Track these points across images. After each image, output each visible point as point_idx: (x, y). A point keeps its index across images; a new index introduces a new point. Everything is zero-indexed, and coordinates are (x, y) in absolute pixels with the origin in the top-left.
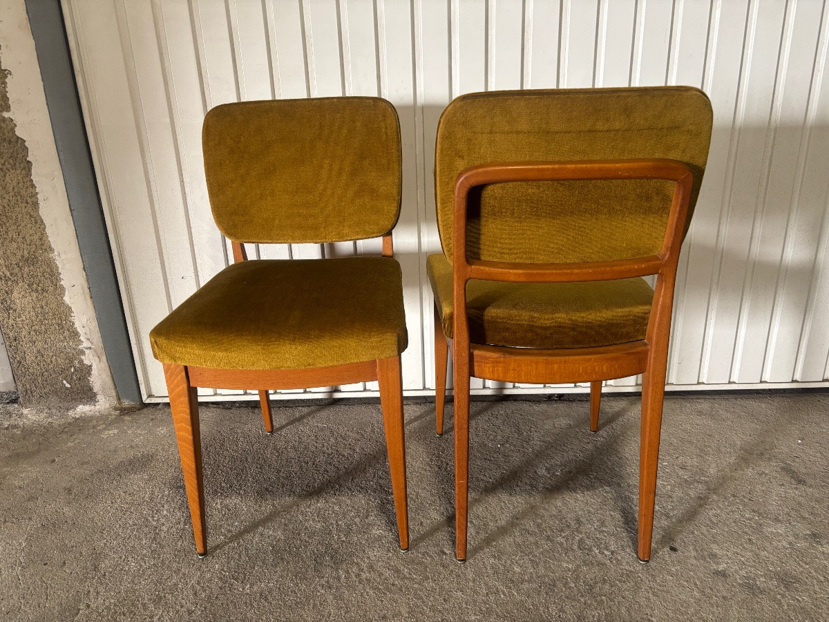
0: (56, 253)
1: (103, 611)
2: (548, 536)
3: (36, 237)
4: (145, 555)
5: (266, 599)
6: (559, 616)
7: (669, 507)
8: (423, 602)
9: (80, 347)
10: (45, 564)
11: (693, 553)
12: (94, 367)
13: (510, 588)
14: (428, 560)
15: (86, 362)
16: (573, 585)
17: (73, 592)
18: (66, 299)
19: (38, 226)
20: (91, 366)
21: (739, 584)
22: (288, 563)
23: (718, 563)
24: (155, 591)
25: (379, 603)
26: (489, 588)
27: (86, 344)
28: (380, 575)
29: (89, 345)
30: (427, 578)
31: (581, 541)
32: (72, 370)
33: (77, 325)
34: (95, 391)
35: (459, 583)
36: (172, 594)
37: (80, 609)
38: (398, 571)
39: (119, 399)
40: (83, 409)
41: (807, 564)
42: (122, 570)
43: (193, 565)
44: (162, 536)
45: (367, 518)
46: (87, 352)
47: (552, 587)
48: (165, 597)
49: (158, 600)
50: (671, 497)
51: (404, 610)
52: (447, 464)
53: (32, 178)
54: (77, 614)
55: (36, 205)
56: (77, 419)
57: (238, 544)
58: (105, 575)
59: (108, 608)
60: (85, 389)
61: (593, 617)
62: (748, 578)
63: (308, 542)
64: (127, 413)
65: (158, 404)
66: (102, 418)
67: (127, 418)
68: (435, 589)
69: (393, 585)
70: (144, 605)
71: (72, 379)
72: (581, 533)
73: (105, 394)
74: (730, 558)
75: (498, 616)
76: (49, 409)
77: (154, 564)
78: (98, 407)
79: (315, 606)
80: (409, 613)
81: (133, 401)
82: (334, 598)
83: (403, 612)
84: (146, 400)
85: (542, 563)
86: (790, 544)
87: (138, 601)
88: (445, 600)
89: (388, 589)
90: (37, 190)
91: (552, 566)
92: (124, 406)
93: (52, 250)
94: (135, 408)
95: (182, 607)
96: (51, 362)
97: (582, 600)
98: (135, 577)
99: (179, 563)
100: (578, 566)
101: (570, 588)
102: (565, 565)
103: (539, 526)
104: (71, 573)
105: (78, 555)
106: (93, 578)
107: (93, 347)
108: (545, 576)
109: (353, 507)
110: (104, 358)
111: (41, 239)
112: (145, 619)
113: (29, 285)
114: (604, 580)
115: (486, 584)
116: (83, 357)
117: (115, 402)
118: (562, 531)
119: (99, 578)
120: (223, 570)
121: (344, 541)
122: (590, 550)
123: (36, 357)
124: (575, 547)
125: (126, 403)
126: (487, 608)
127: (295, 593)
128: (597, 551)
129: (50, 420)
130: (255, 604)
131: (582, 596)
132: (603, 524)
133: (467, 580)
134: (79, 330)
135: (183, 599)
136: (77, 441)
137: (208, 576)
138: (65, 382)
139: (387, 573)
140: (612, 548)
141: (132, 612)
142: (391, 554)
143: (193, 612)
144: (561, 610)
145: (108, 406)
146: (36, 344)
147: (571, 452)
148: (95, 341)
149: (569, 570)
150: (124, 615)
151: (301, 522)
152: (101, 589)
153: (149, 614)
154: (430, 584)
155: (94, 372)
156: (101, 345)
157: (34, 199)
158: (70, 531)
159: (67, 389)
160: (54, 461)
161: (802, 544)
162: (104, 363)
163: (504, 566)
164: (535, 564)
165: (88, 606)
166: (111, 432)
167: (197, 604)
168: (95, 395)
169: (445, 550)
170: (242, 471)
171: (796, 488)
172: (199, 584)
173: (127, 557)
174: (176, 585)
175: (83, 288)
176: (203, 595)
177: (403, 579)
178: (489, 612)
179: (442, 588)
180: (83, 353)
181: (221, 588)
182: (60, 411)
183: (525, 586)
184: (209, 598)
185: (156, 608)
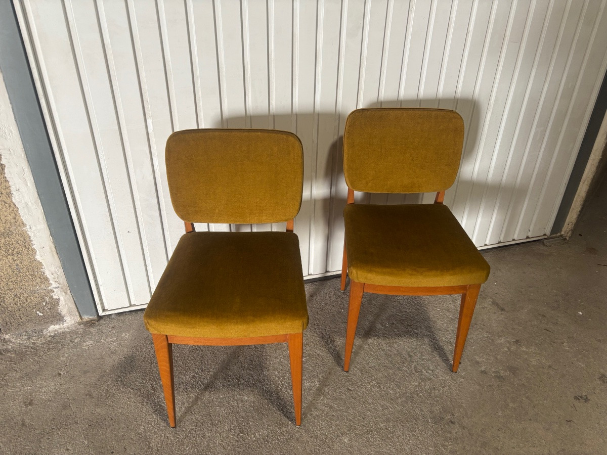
0: (28, 227)
2: (398, 368)
3: (10, 217)
5: (268, 442)
6: (422, 414)
7: (450, 337)
8: (353, 422)
9: (50, 288)
11: (469, 363)
12: (62, 299)
13: (392, 404)
14: (344, 397)
15: (55, 297)
16: (421, 395)
18: (38, 257)
19: (11, 209)
20: (59, 299)
21: (493, 377)
22: (267, 416)
23: (481, 367)
25: (331, 429)
26: (382, 407)
27: (54, 285)
28: (323, 411)
29: (58, 285)
30: (348, 408)
31: (415, 367)
32: (44, 304)
33: (48, 274)
34: (63, 315)
35: (366, 407)
38: (331, 407)
39: (80, 316)
40: (53, 328)
41: (519, 359)
42: (167, 444)
43: (212, 430)
46: (55, 290)
47: (412, 398)
50: (448, 331)
51: (346, 430)
52: (325, 330)
53: (6, 175)
55: (9, 194)
56: (53, 337)
58: (158, 450)
60: (55, 314)
61: (437, 410)
62: (496, 372)
64: (90, 325)
65: (111, 315)
66: (72, 332)
67: (92, 330)
69: (333, 416)
71: (44, 309)
72: (413, 362)
73: (71, 314)
74: (486, 363)
75: (393, 421)
76: (26, 332)
77: (186, 435)
78: (65, 325)
79: (297, 439)
81: (91, 316)
82: (306, 432)
83: (346, 431)
84: (101, 313)
85: (402, 385)
86: (508, 349)
88: (363, 418)
89: (331, 419)
90: (10, 184)
91: (407, 385)
92: (85, 320)
93: (24, 225)
94: (94, 320)
96: (27, 301)
97: (428, 402)
99: (201, 431)
100: (420, 383)
101: (420, 396)
102: (413, 384)
103: (391, 362)
105: (131, 441)
107: (60, 286)
108: (407, 392)
110: (69, 292)
111: (15, 218)
113: (5, 251)
114: (434, 388)
115: (380, 404)
116: (52, 294)
117: (78, 319)
118: (404, 363)
120: (231, 429)
122: (421, 371)
123: (14, 300)
124: (414, 372)
125: (86, 318)
126: (386, 418)
128: (425, 372)
129: (32, 341)
130: (263, 446)
131: (428, 400)
132: (422, 355)
133: (369, 404)
134: (48, 276)
136: (66, 355)
137: (225, 435)
138: (38, 312)
139: (326, 409)
140: (431, 368)
142: (322, 397)
144: (422, 410)
145: (73, 322)
146: (13, 291)
148: (61, 282)
149: (416, 386)
154: (351, 411)
155: (62, 302)
156: (66, 284)
157: (8, 191)
158: (113, 425)
159: (40, 317)
160: (60, 374)
161: (513, 348)
162: (69, 296)
163: (384, 391)
164: (399, 387)
166: (88, 343)
168: (63, 317)
170: (202, 357)
171: (502, 314)
172: (222, 441)
173: (165, 434)
174: (208, 445)
175: (50, 248)
176: (229, 448)
177: (336, 411)
178: (388, 420)
179: (358, 412)
180: (53, 291)
181: (237, 441)
182: (36, 333)
183: (399, 401)
184: (234, 449)
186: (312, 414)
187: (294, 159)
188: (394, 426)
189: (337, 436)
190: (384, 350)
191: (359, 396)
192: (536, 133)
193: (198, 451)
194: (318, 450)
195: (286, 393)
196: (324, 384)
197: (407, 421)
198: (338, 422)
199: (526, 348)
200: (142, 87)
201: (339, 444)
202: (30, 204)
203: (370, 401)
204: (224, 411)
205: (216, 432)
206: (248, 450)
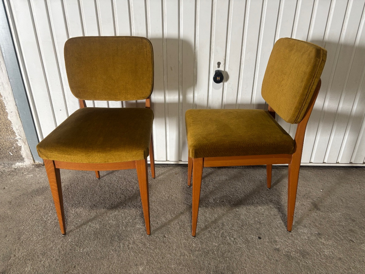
0: (3, 98)
1: (21, 258)
4: (40, 234)
5: (89, 255)
6: (208, 267)
7: (262, 219)
8: (154, 259)
9: (16, 138)
11: (267, 240)
12: (22, 147)
13: (190, 254)
14: (158, 240)
15: (19, 145)
16: (216, 253)
17: (9, 249)
18: (9, 118)
20: (21, 146)
21: (284, 255)
22: (100, 239)
23: (277, 245)
24: (43, 250)
25: (135, 258)
27: (18, 137)
28: (137, 245)
29: (20, 138)
30: (156, 248)
31: (223, 233)
32: (13, 148)
33: (14, 129)
34: (23, 157)
35: (169, 251)
36: (50, 251)
37: (11, 257)
38: (145, 245)
39: (34, 161)
40: (18, 164)
41: (313, 247)
42: (30, 240)
43: (60, 239)
44: (48, 225)
45: (135, 220)
46: (19, 140)
47: (207, 254)
48: (47, 253)
49: (44, 254)
50: (263, 214)
51: (145, 262)
54: (10, 259)
56: (15, 169)
57: (79, 230)
58: (23, 242)
59: (23, 257)
60: (19, 156)
61: (222, 267)
62: (288, 252)
63: (109, 230)
64: (38, 167)
66: (27, 169)
67: (37, 169)
68: (159, 253)
69: (142, 250)
70: (38, 256)
71: (13, 151)
72: (223, 229)
73: (28, 158)
74: (282, 243)
76: (4, 164)
77: (43, 238)
78: (25, 164)
79: (108, 259)
81: (40, 162)
85: (205, 243)
86: (308, 237)
87: (36, 254)
88: (162, 258)
89: (140, 252)
91: (209, 244)
92: (36, 163)
94: (41, 165)
95: (53, 258)
96: (4, 144)
97: (219, 260)
98: (35, 243)
99: (54, 238)
100: (220, 245)
101: (215, 254)
102: (214, 244)
104: (9, 241)
105: (12, 233)
106: (18, 243)
107: (21, 138)
108: (205, 249)
109: (130, 215)
110: (27, 143)
112: (38, 262)
114: (229, 251)
115: (180, 251)
116: (17, 143)
117: (32, 162)
118: (215, 228)
120: (72, 241)
121: (124, 230)
122: (226, 237)
124: (220, 236)
125: (37, 162)
126: (179, 262)
127: (101, 253)
128: (228, 238)
129: (4, 169)
130: (84, 257)
131: (219, 258)
132: (233, 226)
134: (15, 131)
135: (54, 254)
136: (15, 179)
137: (66, 244)
138: (10, 153)
139: (140, 245)
140: (235, 237)
141: (33, 259)
142: (143, 237)
143: (58, 260)
144: (209, 264)
145: (29, 163)
147: (225, 192)
148: (22, 136)
149: (215, 246)
150: (29, 260)
151: (107, 220)
152: (21, 248)
153: (40, 260)
154: (157, 251)
155: (23, 149)
156: (25, 138)
158: (10, 221)
159: (11, 156)
161: (313, 238)
162: (27, 146)
163: (189, 244)
164: (202, 243)
165: (15, 256)
166: (30, 176)
167: (60, 256)
168: (24, 159)
169: (166, 236)
170: (85, 196)
171: (316, 212)
172: (61, 248)
173: (32, 234)
175: (16, 113)
176: (63, 252)
177: (147, 248)
178: (180, 264)
179: (162, 252)
180: (17, 141)
181: (70, 250)
182: (8, 165)
183: (196, 253)
185: (43, 258)
188: (182, 269)
189: (136, 265)
190: (205, 217)
191: (169, 242)
194: (118, 270)
199: (325, 240)
202: (4, 83)
203: (175, 247)
206: (72, 257)
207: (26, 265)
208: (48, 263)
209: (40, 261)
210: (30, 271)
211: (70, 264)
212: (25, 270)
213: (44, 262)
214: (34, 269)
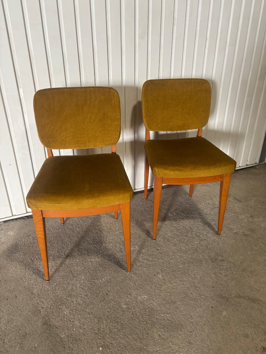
1: (51, 307)
2: (186, 235)
5: (111, 282)
8: (163, 266)
10: (7, 299)
11: (226, 230)
13: (185, 254)
14: (155, 253)
17: (31, 305)
21: (242, 235)
22: (108, 268)
23: (234, 231)
25: (150, 271)
26: (179, 256)
30: (159, 259)
31: (195, 234)
35: (169, 258)
36: (74, 292)
37: (40, 310)
38: (148, 260)
41: (254, 225)
42: (44, 290)
43: (73, 280)
47: (197, 250)
48: (71, 294)
49: (70, 296)
51: (159, 271)
52: (138, 219)
54: (41, 312)
58: (39, 295)
61: (212, 255)
62: (243, 232)
69: (150, 264)
70: (66, 299)
72: (194, 232)
74: (236, 228)
75: (187, 263)
77: (56, 284)
79: (129, 279)
80: (161, 271)
82: (134, 275)
83: (160, 272)
85: (189, 244)
86: (247, 220)
87: (62, 298)
88: (169, 264)
89: (149, 266)
91: (192, 244)
95: (81, 295)
98: (53, 291)
99: (67, 281)
100: (200, 242)
101: (201, 249)
102: (196, 243)
103: (180, 233)
105: (19, 291)
106: (35, 297)
108: (193, 248)
109: (117, 243)
112: (71, 303)
114: (209, 244)
115: (178, 255)
118: (188, 233)
119: (37, 296)
120: (86, 278)
122: (199, 236)
124: (195, 237)
127: (119, 277)
128: (202, 236)
130: (108, 285)
131: (206, 250)
132: (198, 228)
135: (80, 292)
137: (82, 282)
139: (145, 261)
140: (205, 234)
141: (63, 303)
142: (142, 255)
143: (87, 295)
144: (203, 256)
149: (198, 244)
150: (61, 305)
152: (42, 300)
158: (6, 284)
161: (250, 220)
163: (179, 248)
164: (187, 245)
165: (43, 307)
167: (86, 292)
169: (158, 248)
171: (240, 203)
172: (81, 285)
173: (42, 286)
174: (72, 288)
176: (86, 288)
177: (152, 261)
178: (184, 263)
179: (166, 260)
181: (91, 284)
183: (189, 252)
184: (89, 289)
185: (72, 299)
186: (137, 265)
187: (114, 103)
188: (188, 266)
189: (155, 275)
190: (175, 227)
191: (164, 252)
192: (247, 101)
193: (66, 292)
194: (144, 283)
195: (119, 254)
196: (142, 247)
197: (196, 263)
198: (153, 267)
199: (257, 219)
200: (15, 67)
201: (156, 279)
203: (172, 254)
204: (80, 268)
205: (77, 280)
206: (98, 289)
207: (62, 310)
208: (81, 300)
209: (73, 302)
210: (70, 313)
211: (101, 294)
212: (65, 314)
213: (76, 302)
214: (72, 310)
